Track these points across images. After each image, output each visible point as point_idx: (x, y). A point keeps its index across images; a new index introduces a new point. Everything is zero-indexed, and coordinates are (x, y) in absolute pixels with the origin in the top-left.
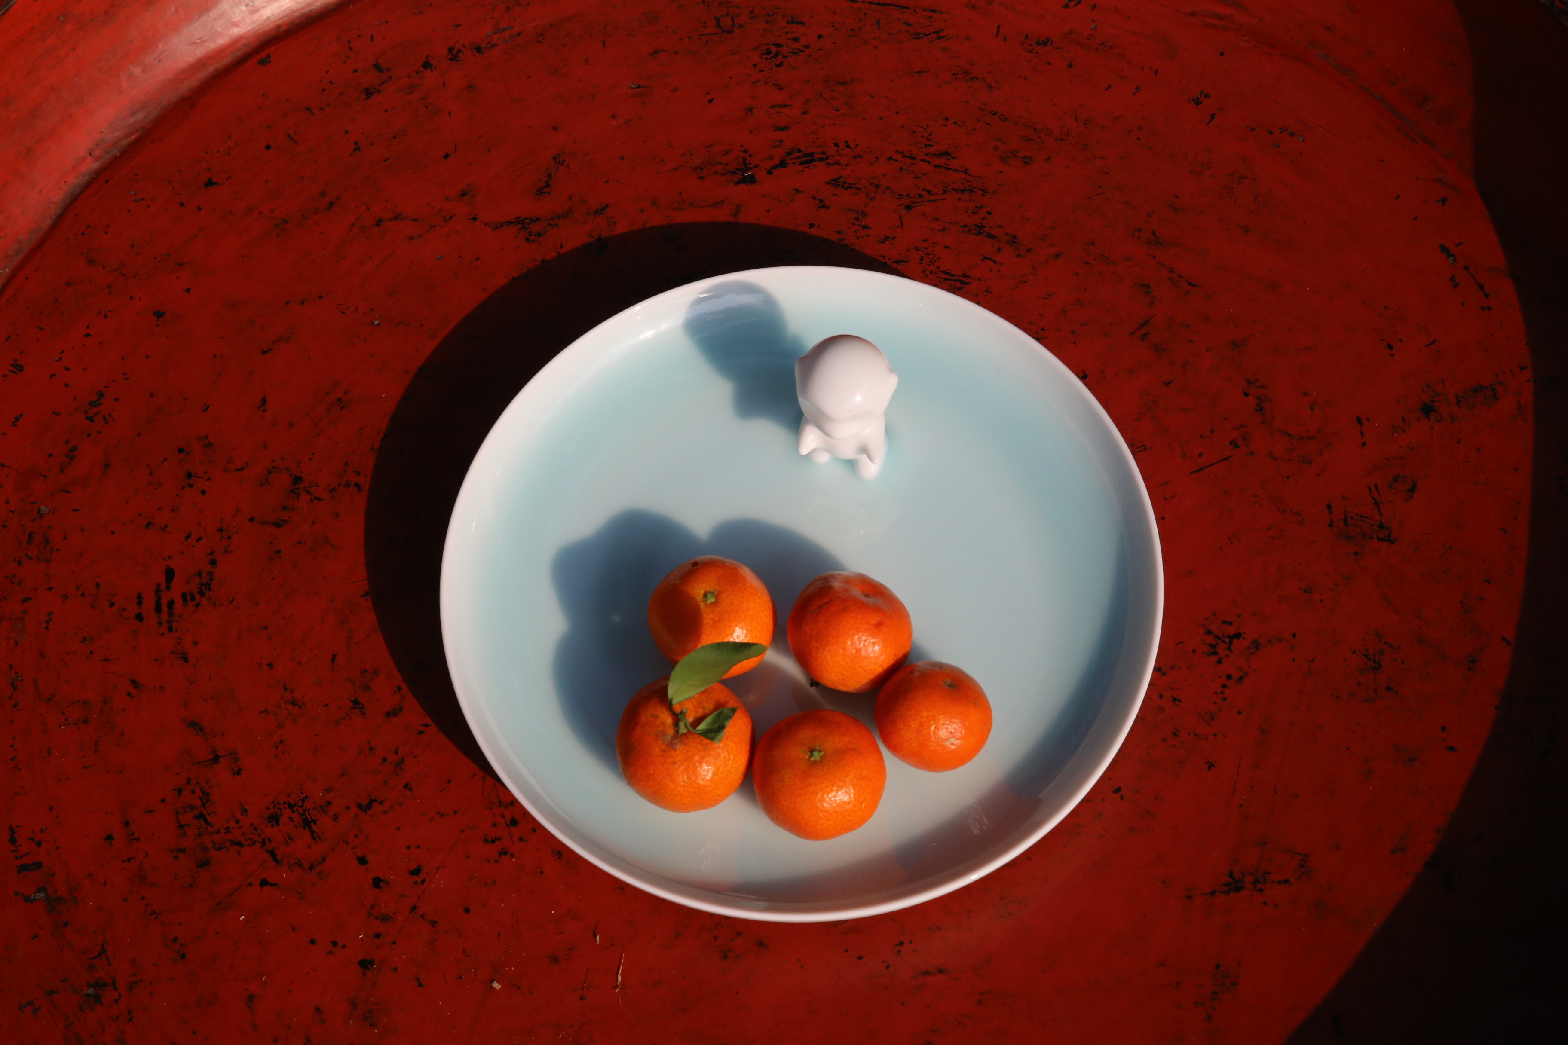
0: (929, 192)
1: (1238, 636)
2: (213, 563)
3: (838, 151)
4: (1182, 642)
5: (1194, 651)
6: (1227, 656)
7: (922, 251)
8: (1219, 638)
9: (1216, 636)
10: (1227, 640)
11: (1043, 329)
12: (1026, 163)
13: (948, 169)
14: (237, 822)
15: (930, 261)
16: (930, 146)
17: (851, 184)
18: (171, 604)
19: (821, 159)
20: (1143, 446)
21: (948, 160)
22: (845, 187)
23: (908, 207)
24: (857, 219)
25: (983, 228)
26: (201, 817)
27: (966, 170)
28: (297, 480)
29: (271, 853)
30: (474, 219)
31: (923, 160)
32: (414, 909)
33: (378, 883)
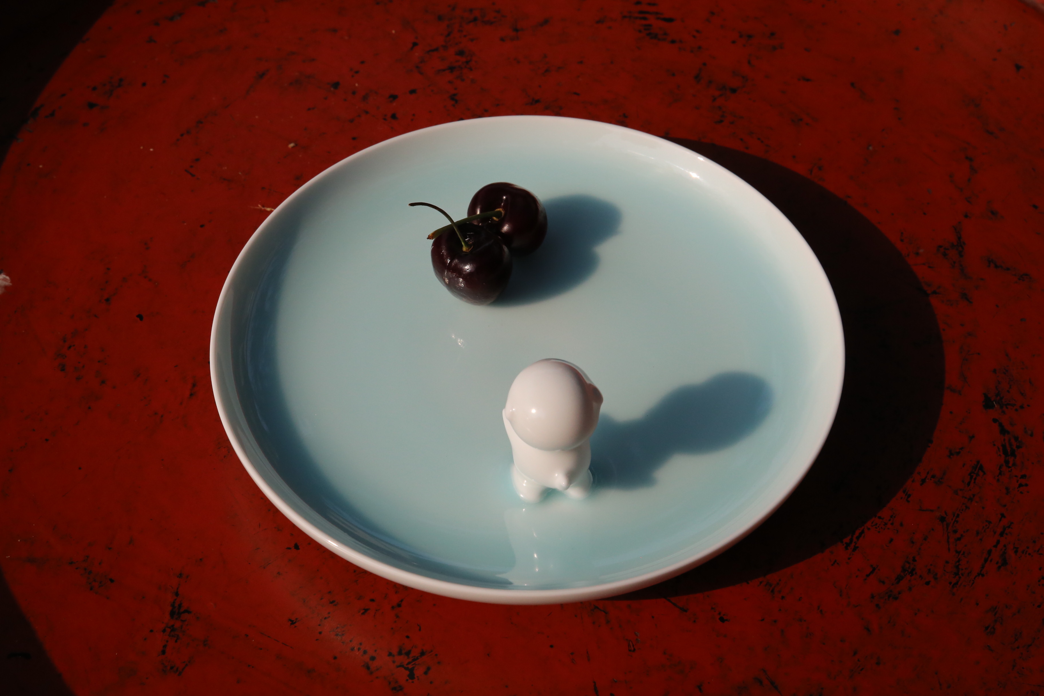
0: (959, 539)
1: (411, 676)
2: (673, 42)
3: (1016, 476)
4: (420, 630)
5: (408, 637)
6: (394, 662)
7: (890, 520)
8: (414, 660)
9: (417, 659)
10: (410, 666)
11: (783, 597)
12: (987, 628)
13: (986, 560)
14: (465, 36)
15: (876, 524)
16: (1016, 552)
17: (975, 479)
18: (645, 19)
19: (1007, 462)
20: (634, 650)
21: (997, 563)
22: (972, 474)
23: (942, 519)
24: (933, 477)
25: (910, 574)
26: (475, 20)
27: (983, 575)
28: (734, 91)
29: (436, 50)
30: (966, 216)
31: (998, 542)
32: (367, 112)
33: (394, 97)
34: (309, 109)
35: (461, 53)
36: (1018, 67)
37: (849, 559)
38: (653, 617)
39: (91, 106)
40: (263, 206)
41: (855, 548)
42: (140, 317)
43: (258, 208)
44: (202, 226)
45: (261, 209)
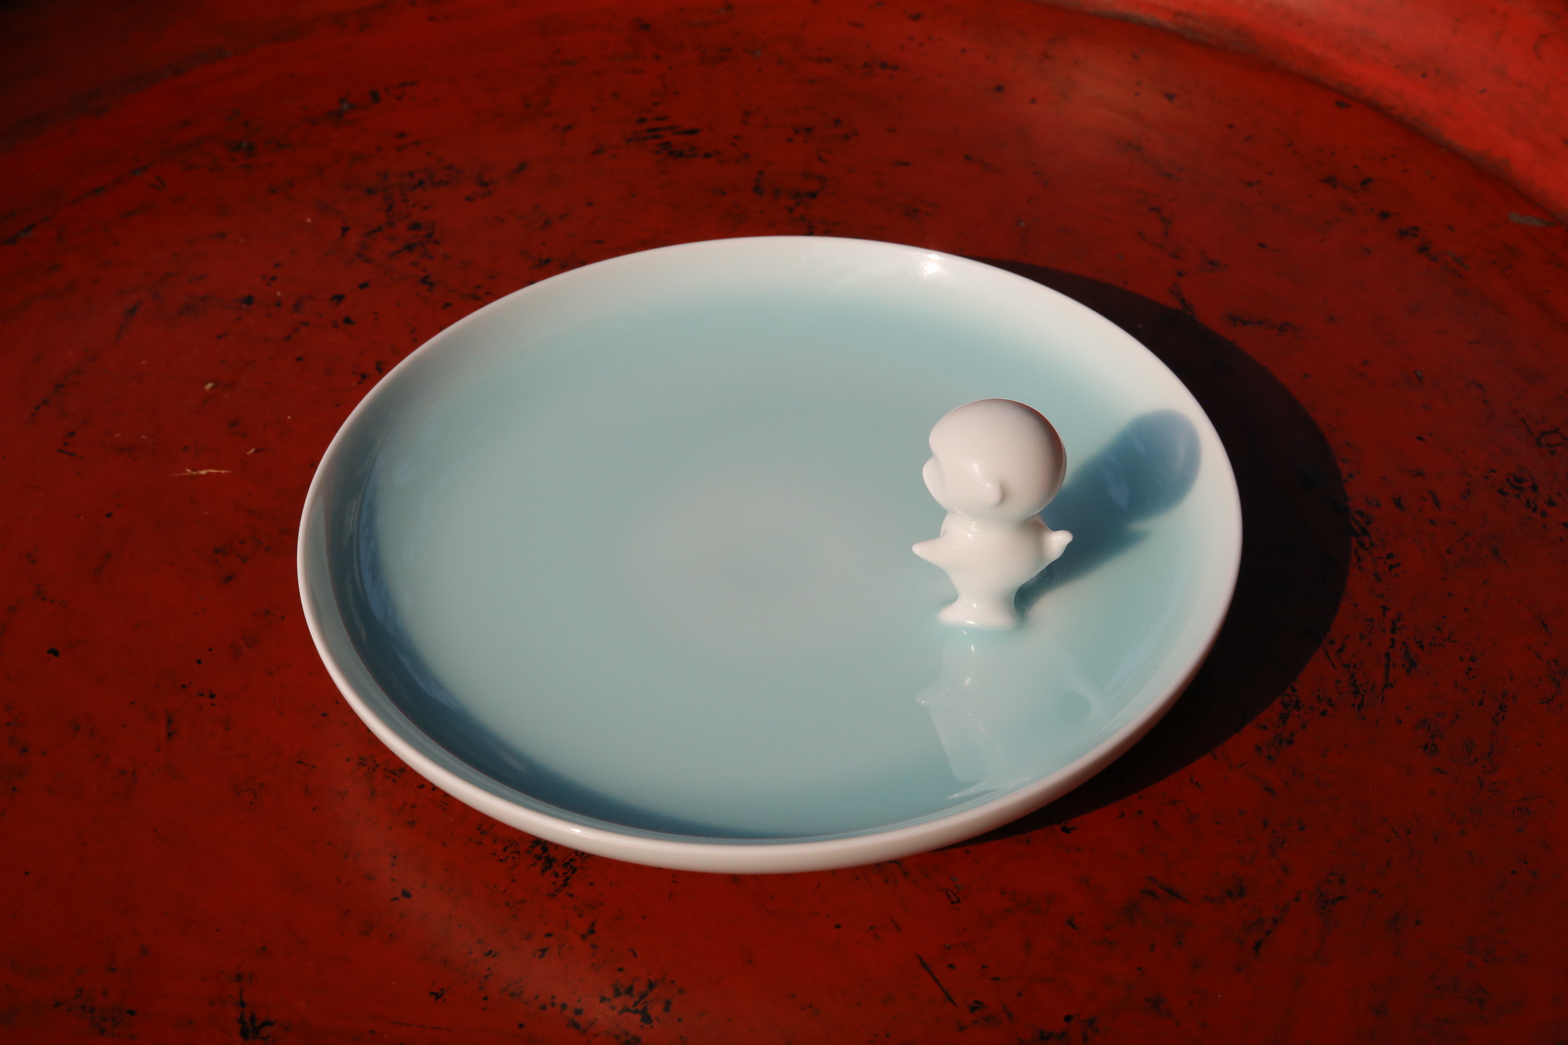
0: (1341, 650)
1: (646, 1018)
2: (707, 156)
4: (635, 956)
5: (620, 970)
6: (613, 1008)
8: (642, 997)
9: (646, 994)
10: (640, 1007)
12: (1426, 748)
13: (1387, 667)
14: (414, 205)
16: (1421, 647)
18: (658, 137)
20: (959, 900)
21: (1403, 666)
25: (1296, 709)
26: (421, 184)
27: (1392, 686)
28: (813, 195)
29: (379, 229)
30: (1180, 274)
31: (1393, 641)
32: (306, 324)
33: (339, 298)
34: (219, 337)
35: (416, 226)
40: (194, 470)
42: (54, 652)
43: (186, 474)
44: (108, 515)
45: (192, 474)
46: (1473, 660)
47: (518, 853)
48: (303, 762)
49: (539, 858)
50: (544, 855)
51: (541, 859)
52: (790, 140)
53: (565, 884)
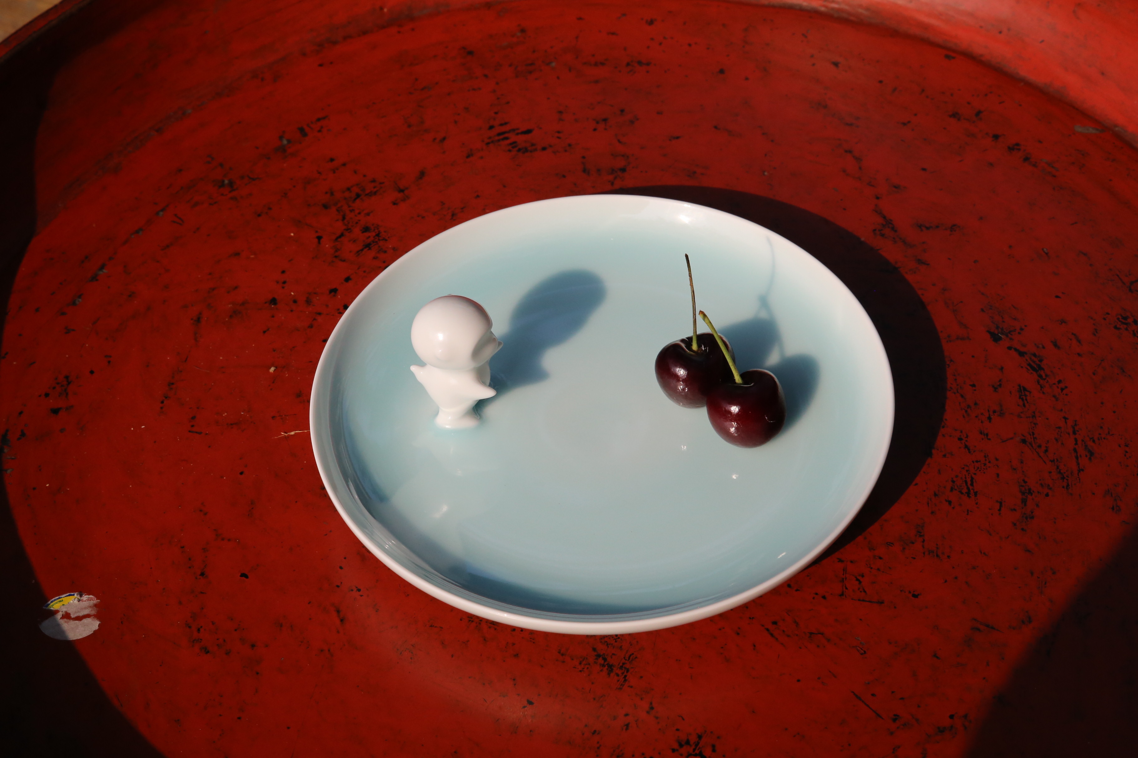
0: (1046, 451)
2: (544, 149)
3: (1054, 384)
4: (683, 719)
6: (681, 755)
7: (986, 460)
8: (697, 745)
10: (697, 752)
11: (949, 557)
12: (1113, 508)
13: (1077, 458)
14: (359, 213)
15: (978, 468)
16: (1094, 441)
17: (1026, 400)
18: (507, 138)
19: (1040, 376)
20: (865, 652)
21: (1086, 456)
22: (1022, 397)
23: (1024, 441)
24: (994, 412)
25: (1030, 494)
26: (358, 196)
27: (1083, 470)
28: (623, 170)
29: (342, 235)
30: (877, 198)
31: (1076, 440)
32: (320, 314)
33: (334, 291)
34: (264, 332)
35: (366, 229)
36: (836, 64)
37: (977, 504)
38: (861, 620)
39: (55, 411)
40: (286, 433)
41: (976, 494)
42: (244, 575)
43: (282, 436)
44: (241, 473)
45: (285, 435)
46: (1127, 446)
47: (589, 664)
48: (433, 626)
49: (603, 666)
50: (606, 663)
51: (605, 666)
52: (595, 130)
53: (625, 680)
